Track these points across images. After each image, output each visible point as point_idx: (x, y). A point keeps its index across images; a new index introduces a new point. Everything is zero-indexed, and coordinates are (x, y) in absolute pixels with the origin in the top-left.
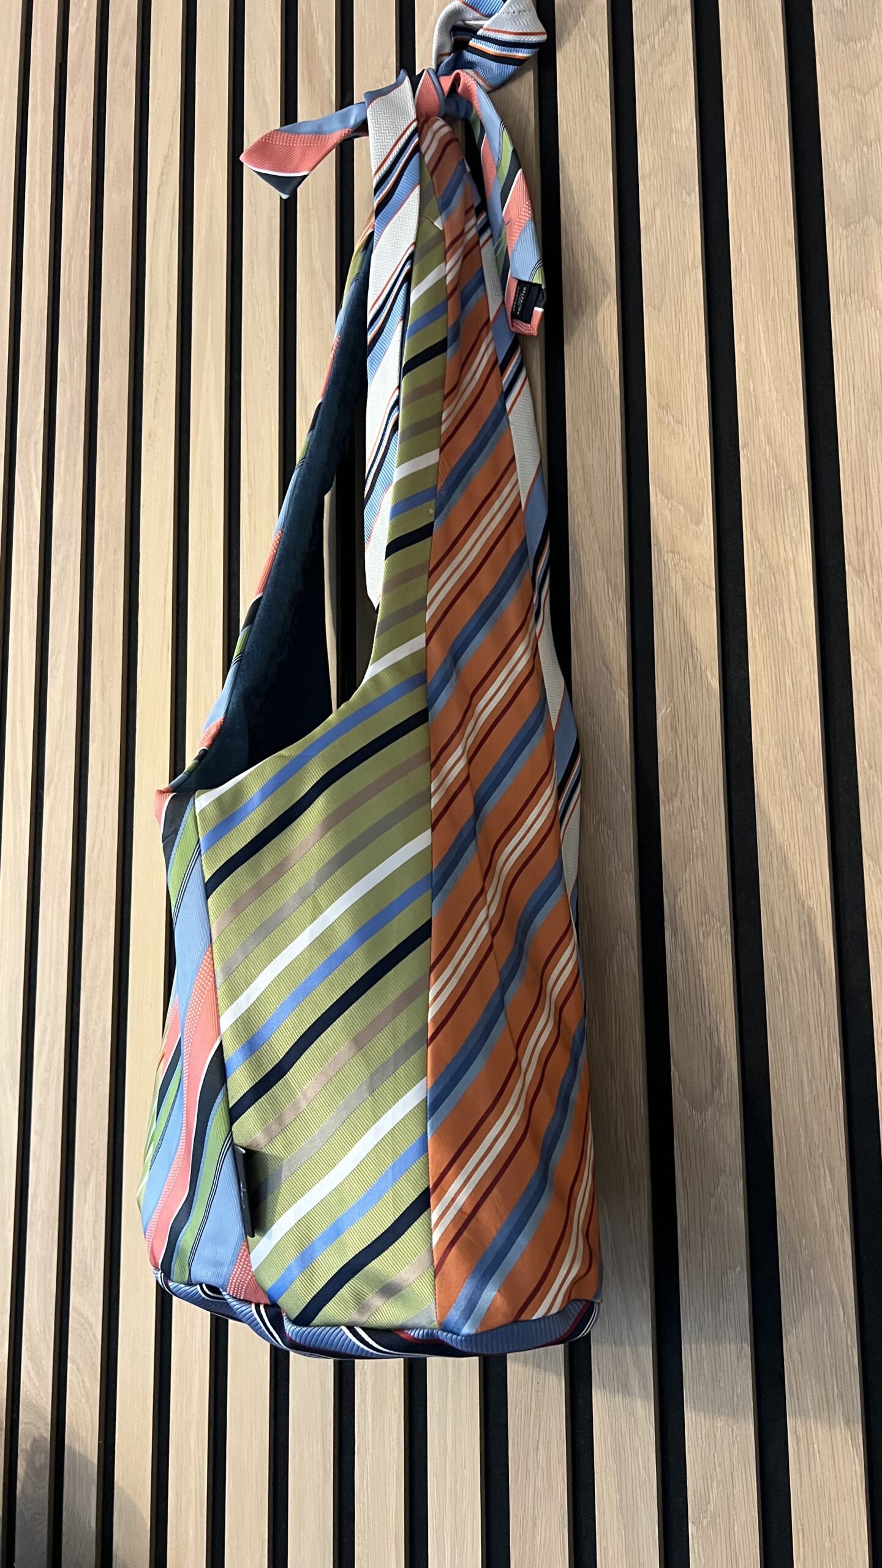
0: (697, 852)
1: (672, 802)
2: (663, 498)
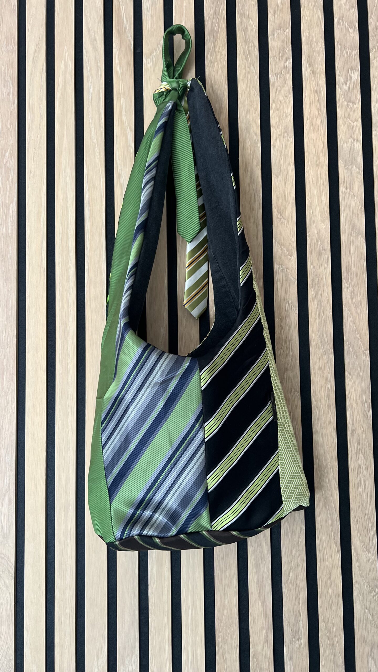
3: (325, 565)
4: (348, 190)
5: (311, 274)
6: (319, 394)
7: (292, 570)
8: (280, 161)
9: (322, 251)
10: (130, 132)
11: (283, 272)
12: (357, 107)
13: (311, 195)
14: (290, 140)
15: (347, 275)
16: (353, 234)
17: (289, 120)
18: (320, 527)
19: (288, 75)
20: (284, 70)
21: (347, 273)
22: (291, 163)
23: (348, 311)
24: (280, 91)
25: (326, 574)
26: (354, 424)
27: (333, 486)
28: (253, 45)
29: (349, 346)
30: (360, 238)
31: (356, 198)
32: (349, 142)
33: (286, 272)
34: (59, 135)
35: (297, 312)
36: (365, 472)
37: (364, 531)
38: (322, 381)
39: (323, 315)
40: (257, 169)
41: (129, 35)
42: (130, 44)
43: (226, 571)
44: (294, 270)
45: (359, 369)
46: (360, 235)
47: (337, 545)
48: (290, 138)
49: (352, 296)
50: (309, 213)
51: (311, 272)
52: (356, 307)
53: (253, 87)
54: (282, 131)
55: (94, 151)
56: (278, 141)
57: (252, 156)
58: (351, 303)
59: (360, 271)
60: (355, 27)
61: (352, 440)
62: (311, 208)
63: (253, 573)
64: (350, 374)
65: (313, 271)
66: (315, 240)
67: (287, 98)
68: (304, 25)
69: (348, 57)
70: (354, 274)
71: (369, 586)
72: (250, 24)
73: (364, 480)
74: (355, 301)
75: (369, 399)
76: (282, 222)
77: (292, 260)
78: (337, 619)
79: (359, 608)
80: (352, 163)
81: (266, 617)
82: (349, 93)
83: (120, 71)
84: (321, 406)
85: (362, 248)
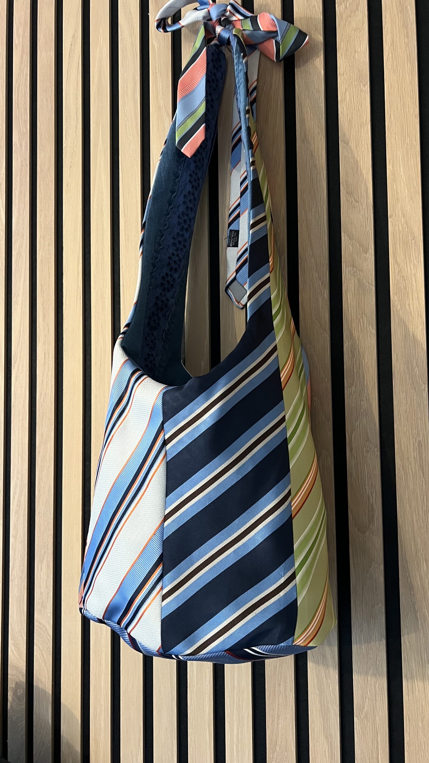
0: (363, 412)
1: (351, 388)
2: (348, 239)
6: (406, 449)
8: (350, 121)
14: (364, 89)
17: (363, 61)
22: (366, 121)
35: (374, 331)
48: (364, 86)
50: (391, 189)
56: (347, 93)
65: (397, 271)
66: (400, 227)
67: (361, 31)
84: (409, 468)
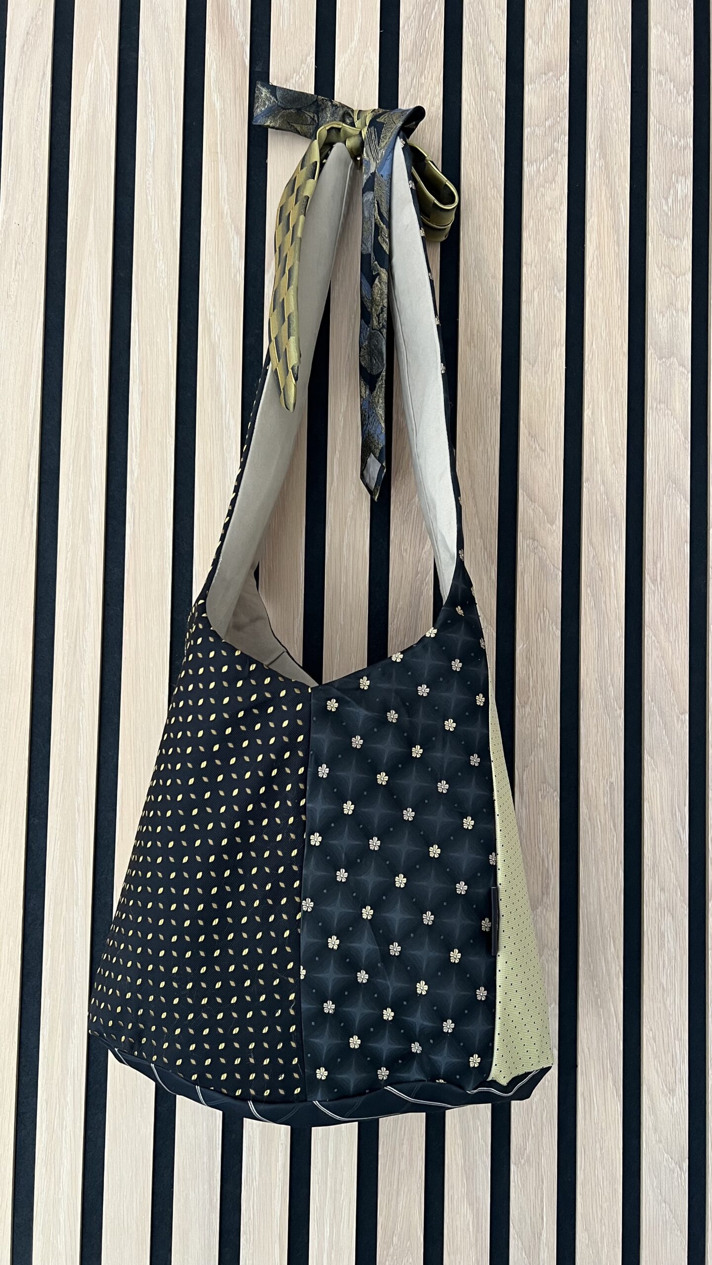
3: (593, 1124)
4: (662, 406)
5: (588, 562)
7: (530, 1137)
9: (610, 519)
10: (236, 238)
11: (535, 554)
12: (685, 249)
13: (593, 408)
15: (653, 569)
16: (669, 489)
18: (586, 1050)
19: (560, 166)
20: (552, 155)
21: (655, 564)
23: (653, 638)
24: (543, 195)
25: (594, 1142)
26: (655, 854)
27: (613, 972)
28: (494, 95)
29: (653, 703)
30: (681, 500)
31: (675, 423)
32: (668, 312)
33: (540, 555)
34: (76, 223)
36: (672, 943)
37: (667, 1055)
38: (601, 770)
39: (606, 641)
40: (493, 345)
41: (240, 30)
42: (244, 51)
43: (403, 1144)
44: (555, 551)
45: (669, 748)
46: (680, 493)
47: (617, 1084)
49: (661, 608)
51: (589, 558)
52: (667, 631)
53: (491, 179)
54: (544, 276)
55: (156, 267)
57: (484, 318)
58: (659, 623)
59: (677, 562)
60: (687, 93)
61: (651, 883)
62: (593, 432)
63: (456, 1146)
64: (652, 758)
68: (594, 74)
69: (672, 149)
70: (667, 568)
71: (670, 1160)
72: (491, 53)
73: (669, 960)
74: (666, 620)
75: (685, 805)
76: (538, 456)
77: (554, 531)
78: (611, 1224)
79: (651, 1202)
80: (672, 354)
81: (478, 1231)
82: (671, 219)
83: (218, 105)
85: (682, 518)
